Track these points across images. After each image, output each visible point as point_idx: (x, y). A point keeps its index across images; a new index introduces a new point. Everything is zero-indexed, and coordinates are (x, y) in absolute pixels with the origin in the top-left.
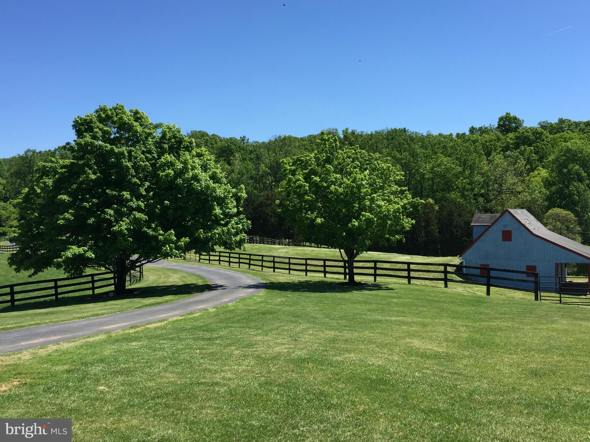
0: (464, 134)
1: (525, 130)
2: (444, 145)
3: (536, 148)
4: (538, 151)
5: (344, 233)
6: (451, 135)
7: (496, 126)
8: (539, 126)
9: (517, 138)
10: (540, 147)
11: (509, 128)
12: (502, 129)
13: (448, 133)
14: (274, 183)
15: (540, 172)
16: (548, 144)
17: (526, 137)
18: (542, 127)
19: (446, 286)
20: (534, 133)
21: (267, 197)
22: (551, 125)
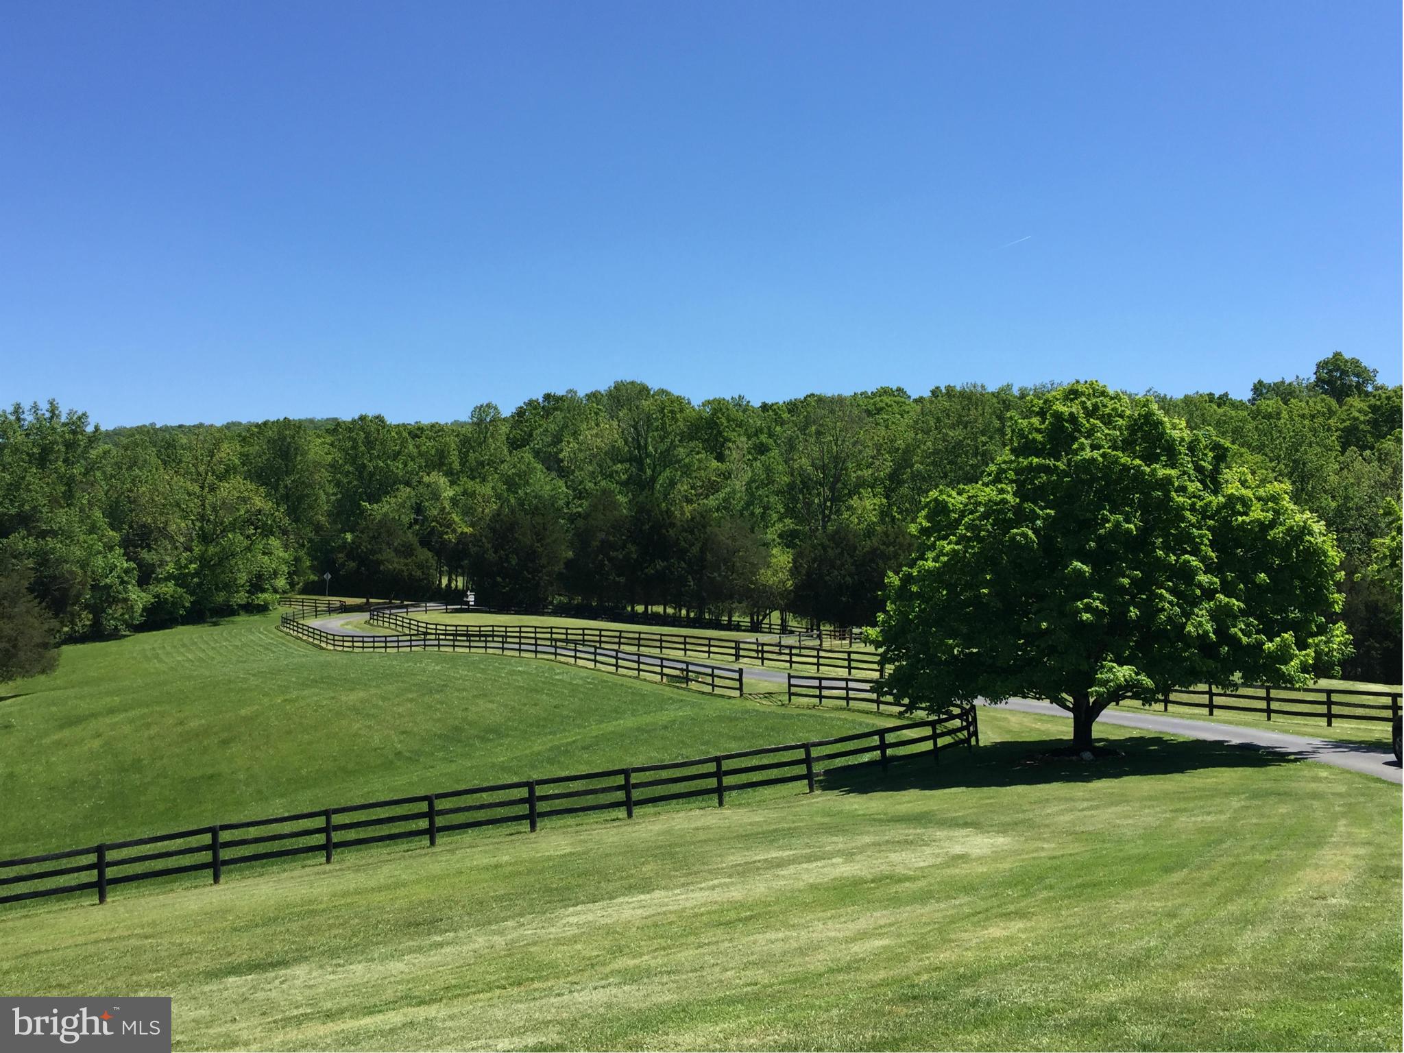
7: (1313, 378)
14: (829, 504)
21: (885, 539)
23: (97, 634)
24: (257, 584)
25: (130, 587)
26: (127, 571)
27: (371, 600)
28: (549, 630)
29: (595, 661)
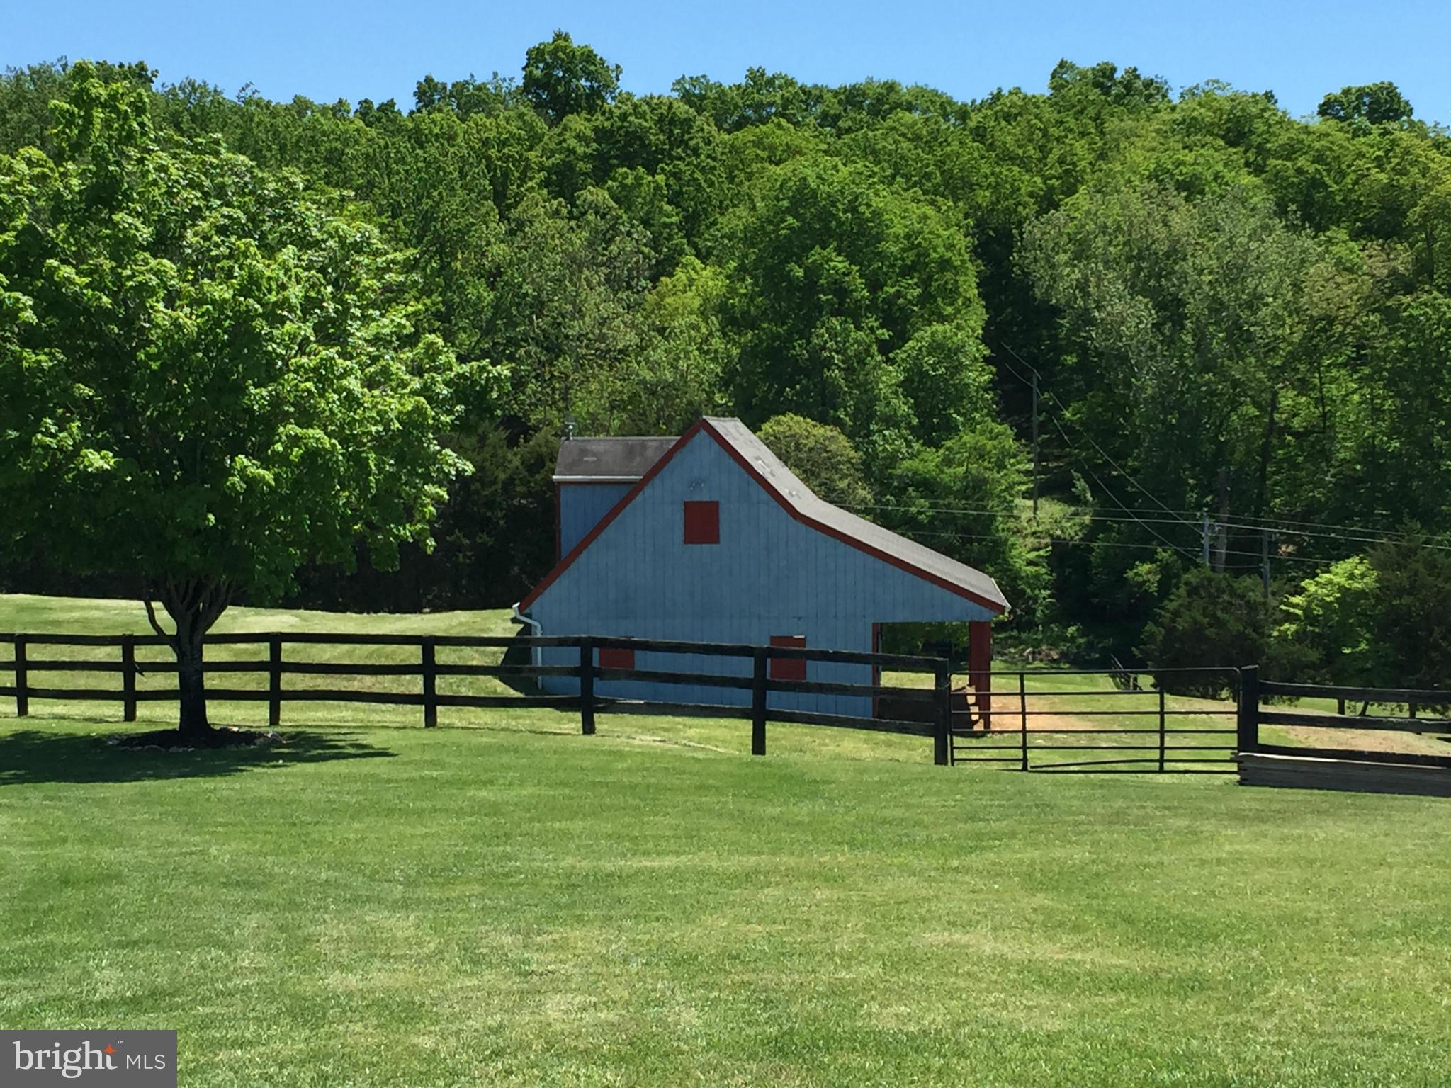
0: (388, 107)
1: (627, 108)
2: (331, 151)
3: (672, 181)
4: (680, 193)
5: (211, 517)
6: (340, 106)
8: (675, 95)
9: (601, 134)
10: (687, 177)
11: (567, 94)
12: (538, 96)
13: (331, 101)
15: (695, 276)
16: (714, 168)
17: (636, 137)
18: (687, 97)
19: (589, 728)
20: (662, 118)
22: (722, 93)
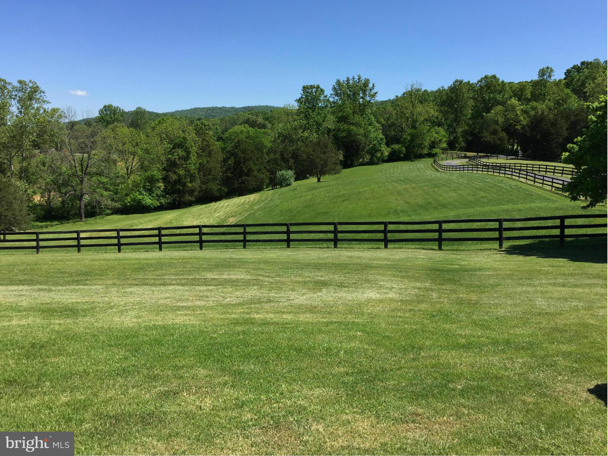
23: (371, 163)
24: (433, 145)
25: (382, 145)
26: (382, 139)
27: (479, 154)
28: (526, 166)
29: (526, 179)
